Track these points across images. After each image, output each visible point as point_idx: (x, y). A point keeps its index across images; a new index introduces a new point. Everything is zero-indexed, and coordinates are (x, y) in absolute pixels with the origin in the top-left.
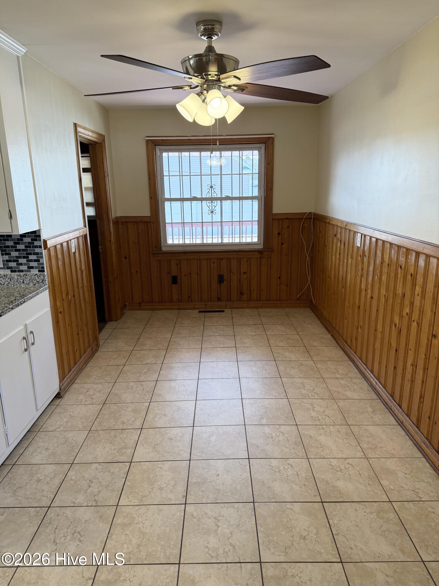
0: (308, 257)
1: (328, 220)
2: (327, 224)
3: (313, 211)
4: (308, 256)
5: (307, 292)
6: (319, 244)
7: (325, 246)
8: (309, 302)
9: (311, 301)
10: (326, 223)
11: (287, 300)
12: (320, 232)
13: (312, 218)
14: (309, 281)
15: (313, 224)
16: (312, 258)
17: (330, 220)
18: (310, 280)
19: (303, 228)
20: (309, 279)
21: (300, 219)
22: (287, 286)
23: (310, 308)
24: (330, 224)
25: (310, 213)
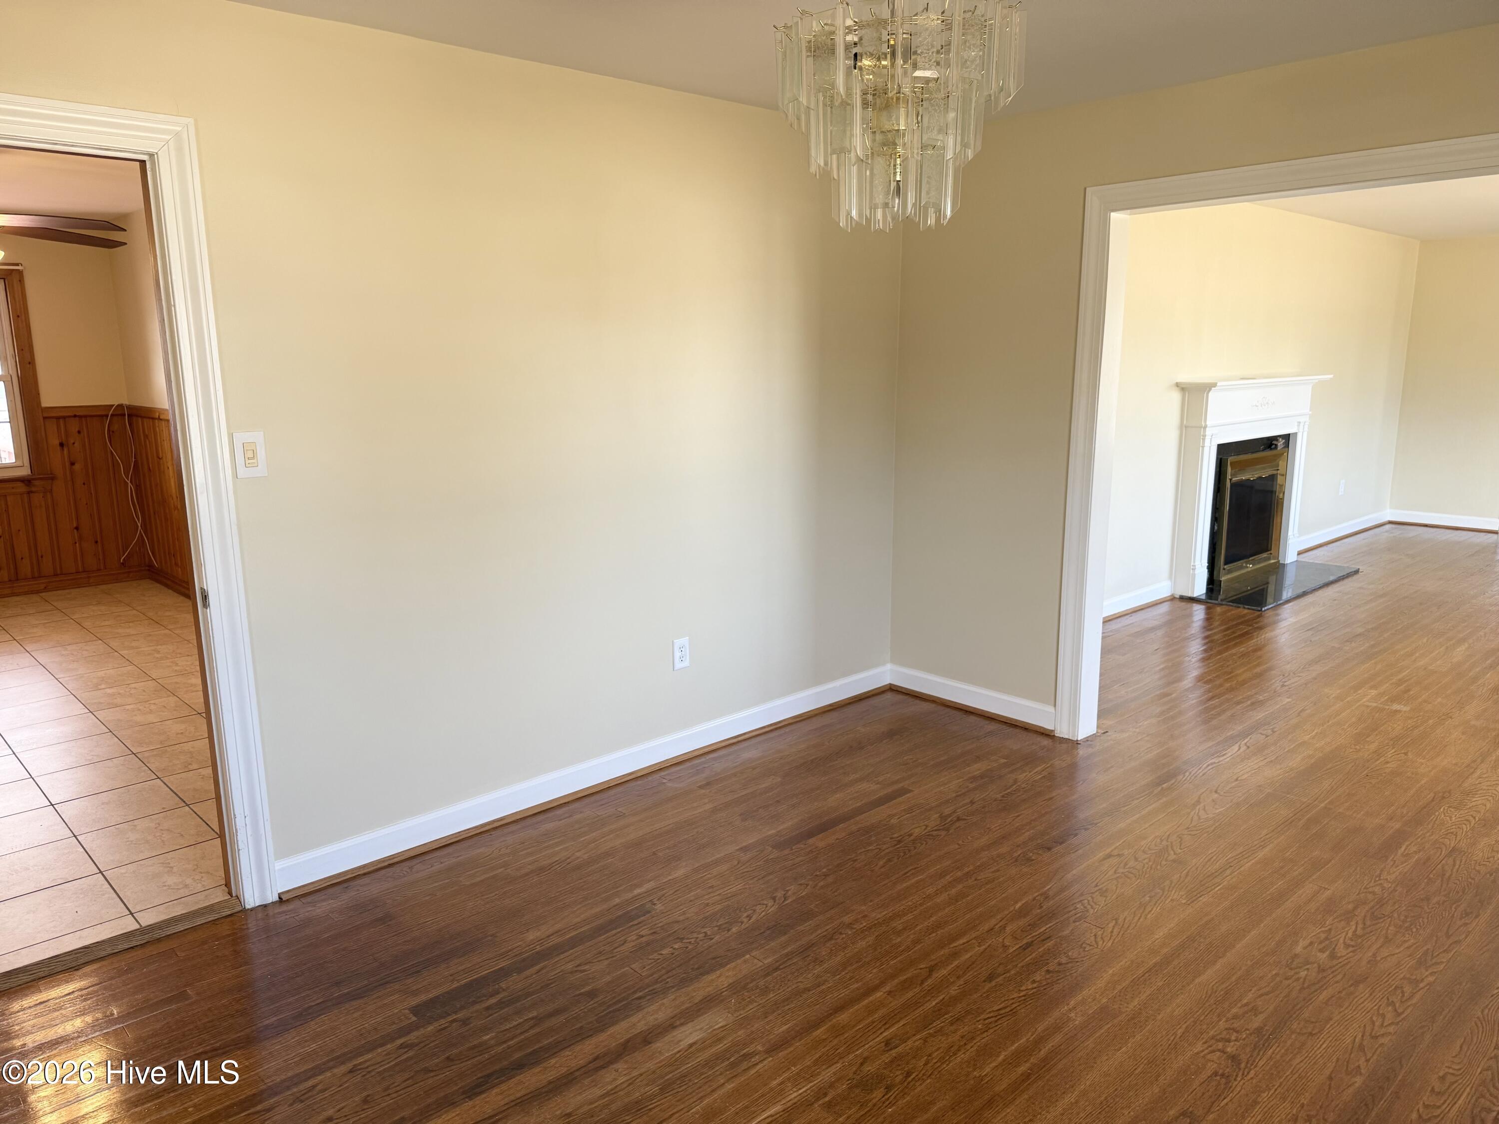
0: (130, 484)
1: (157, 414)
2: (157, 421)
3: (126, 402)
4: (129, 482)
5: (140, 549)
6: (147, 459)
7: (159, 458)
8: (147, 568)
9: (151, 566)
10: (153, 419)
11: (100, 570)
12: (146, 436)
13: (125, 415)
14: (140, 528)
15: (130, 424)
16: (138, 487)
17: (159, 414)
18: (141, 526)
19: (111, 433)
20: (139, 525)
21: (102, 416)
22: (96, 542)
23: (149, 578)
24: (161, 420)
25: (120, 406)
